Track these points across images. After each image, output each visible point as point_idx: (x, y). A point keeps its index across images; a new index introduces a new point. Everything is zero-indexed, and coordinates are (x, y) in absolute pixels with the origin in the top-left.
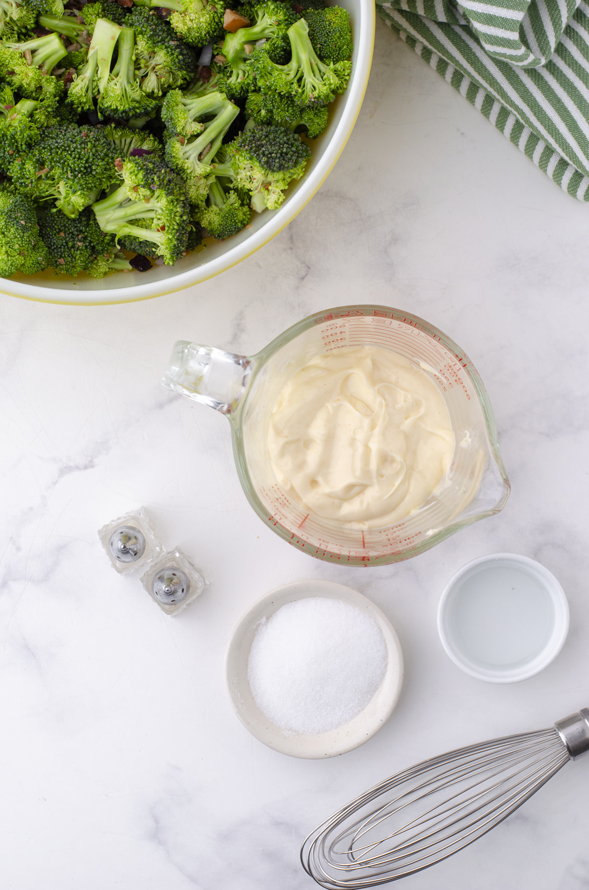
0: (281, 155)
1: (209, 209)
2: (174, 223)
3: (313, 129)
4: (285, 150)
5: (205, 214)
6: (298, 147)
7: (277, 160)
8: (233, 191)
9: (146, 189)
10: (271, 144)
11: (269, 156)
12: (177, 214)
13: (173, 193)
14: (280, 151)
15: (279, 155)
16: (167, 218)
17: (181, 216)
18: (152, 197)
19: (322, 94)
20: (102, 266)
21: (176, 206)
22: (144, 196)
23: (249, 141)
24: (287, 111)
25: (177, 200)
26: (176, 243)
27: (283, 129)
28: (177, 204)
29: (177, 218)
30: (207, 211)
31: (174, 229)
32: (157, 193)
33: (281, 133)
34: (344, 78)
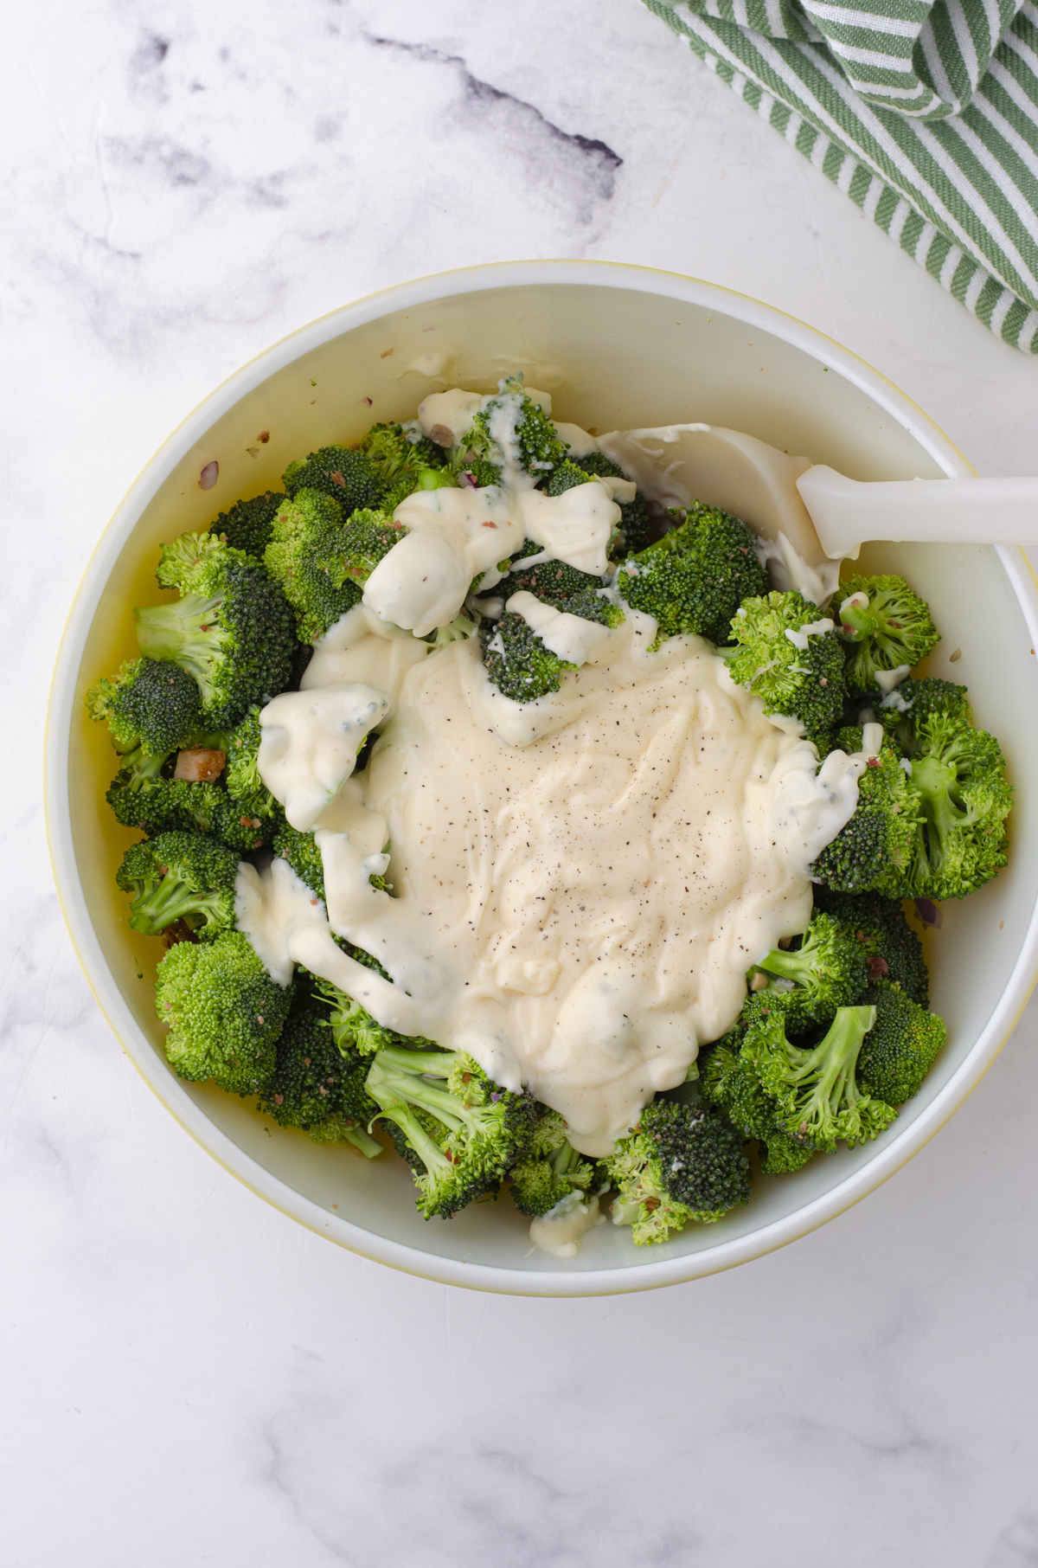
0: (703, 1183)
1: (539, 1165)
2: (480, 1168)
3: (775, 1164)
4: (712, 1179)
5: (527, 1165)
6: (736, 1182)
7: (692, 1189)
8: (591, 1168)
9: (483, 1092)
10: (697, 1155)
11: (684, 1174)
12: (495, 1158)
13: (515, 1128)
14: (704, 1175)
15: (699, 1181)
16: (476, 1153)
17: (496, 1166)
18: (478, 1106)
19: (821, 1136)
20: (334, 1128)
21: (503, 1148)
22: (471, 1098)
23: (669, 1128)
24: (755, 1119)
25: (511, 1141)
26: (458, 1196)
27: (730, 1138)
28: (507, 1147)
29: (489, 1164)
30: (532, 1165)
31: (472, 1175)
32: (492, 1108)
33: (723, 1143)
34: (871, 1129)
